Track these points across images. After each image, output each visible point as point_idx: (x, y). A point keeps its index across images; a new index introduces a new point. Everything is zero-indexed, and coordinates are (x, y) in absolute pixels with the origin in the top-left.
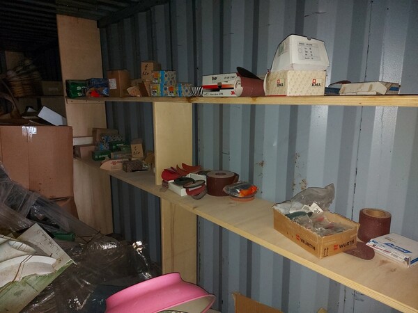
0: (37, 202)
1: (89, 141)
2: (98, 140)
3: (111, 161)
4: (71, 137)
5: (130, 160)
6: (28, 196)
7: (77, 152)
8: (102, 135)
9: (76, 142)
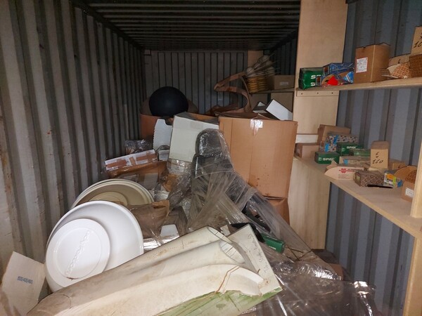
0: (253, 197)
1: (314, 139)
2: (324, 139)
3: (340, 168)
4: (295, 134)
5: (366, 169)
6: (246, 189)
7: (298, 151)
8: (330, 134)
9: (299, 140)
